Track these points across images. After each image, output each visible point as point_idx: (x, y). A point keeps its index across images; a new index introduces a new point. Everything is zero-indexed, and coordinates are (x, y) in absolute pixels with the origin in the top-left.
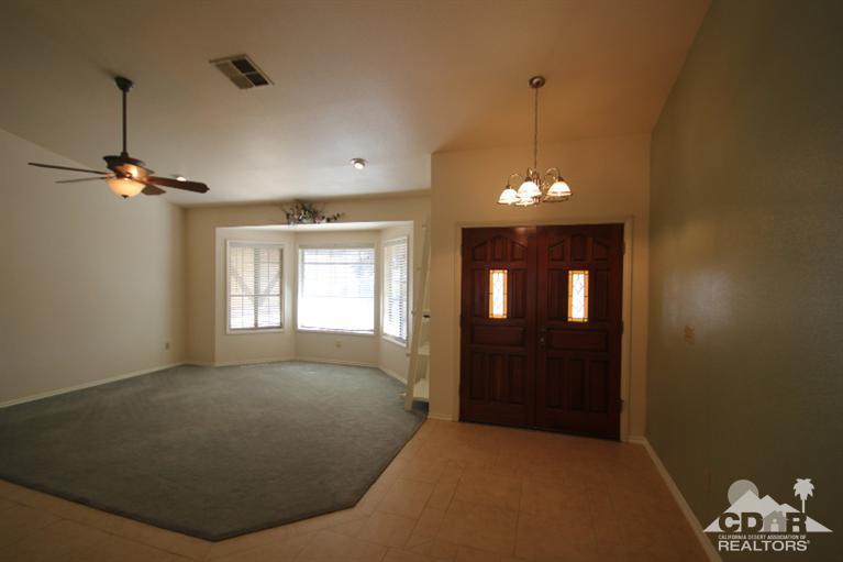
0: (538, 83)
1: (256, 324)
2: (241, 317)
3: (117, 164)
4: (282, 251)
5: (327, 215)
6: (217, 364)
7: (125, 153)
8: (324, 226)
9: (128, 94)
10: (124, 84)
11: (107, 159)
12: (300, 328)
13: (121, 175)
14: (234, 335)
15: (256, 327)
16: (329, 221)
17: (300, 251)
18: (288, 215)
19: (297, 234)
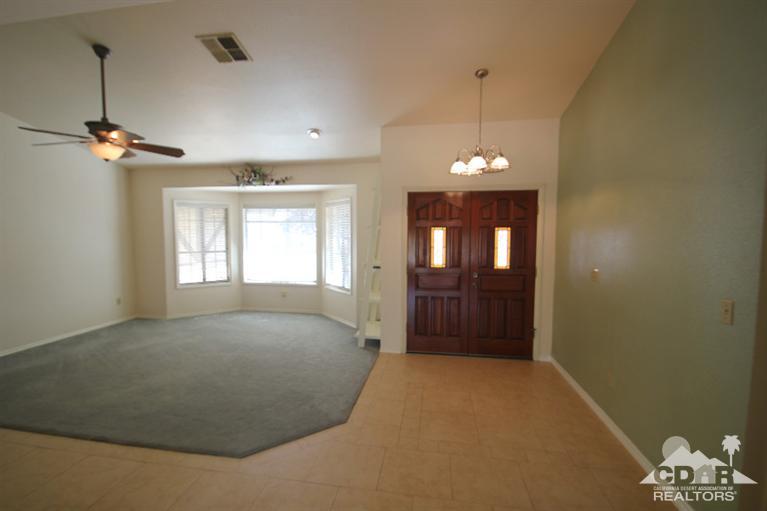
0: (482, 74)
1: (204, 279)
2: (189, 272)
3: (100, 129)
4: (226, 210)
5: (276, 178)
6: (169, 317)
7: (104, 119)
8: (272, 188)
9: (106, 61)
10: (101, 51)
11: (88, 124)
12: (246, 280)
13: (102, 140)
14: (184, 289)
15: (205, 282)
16: (277, 183)
17: (244, 210)
18: (237, 178)
19: (241, 194)
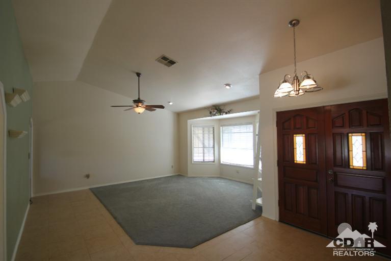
0: (295, 23)
1: (204, 160)
2: (197, 156)
4: (214, 128)
5: (226, 111)
6: (189, 176)
7: (139, 98)
8: (225, 116)
9: (140, 78)
10: (138, 75)
12: (222, 162)
14: (195, 164)
15: (204, 162)
16: (226, 113)
17: (221, 127)
18: (211, 113)
19: (220, 120)
